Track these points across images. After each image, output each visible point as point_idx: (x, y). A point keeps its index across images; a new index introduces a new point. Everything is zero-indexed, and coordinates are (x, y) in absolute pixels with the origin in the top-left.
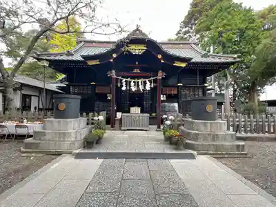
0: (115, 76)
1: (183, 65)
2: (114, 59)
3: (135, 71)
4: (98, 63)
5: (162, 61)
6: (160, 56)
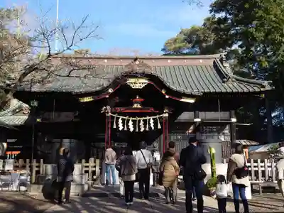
0: (110, 114)
1: (192, 101)
3: (135, 106)
4: (92, 99)
5: (167, 97)
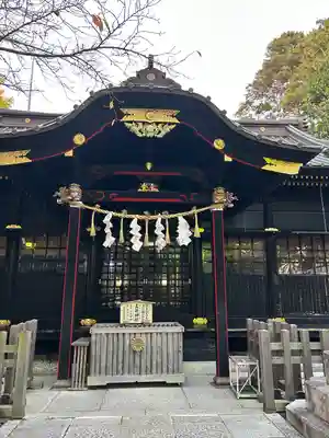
0: (80, 205)
1: (292, 169)
2: (78, 150)
3: (144, 186)
4: (25, 160)
5: (228, 159)
6: (219, 144)
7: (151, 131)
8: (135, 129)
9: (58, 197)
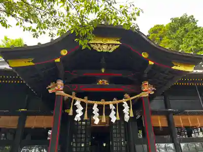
2: (63, 58)
3: (100, 81)
4: (32, 64)
5: (151, 63)
6: (145, 55)
7: (105, 48)
8: (96, 47)
9: (49, 89)
